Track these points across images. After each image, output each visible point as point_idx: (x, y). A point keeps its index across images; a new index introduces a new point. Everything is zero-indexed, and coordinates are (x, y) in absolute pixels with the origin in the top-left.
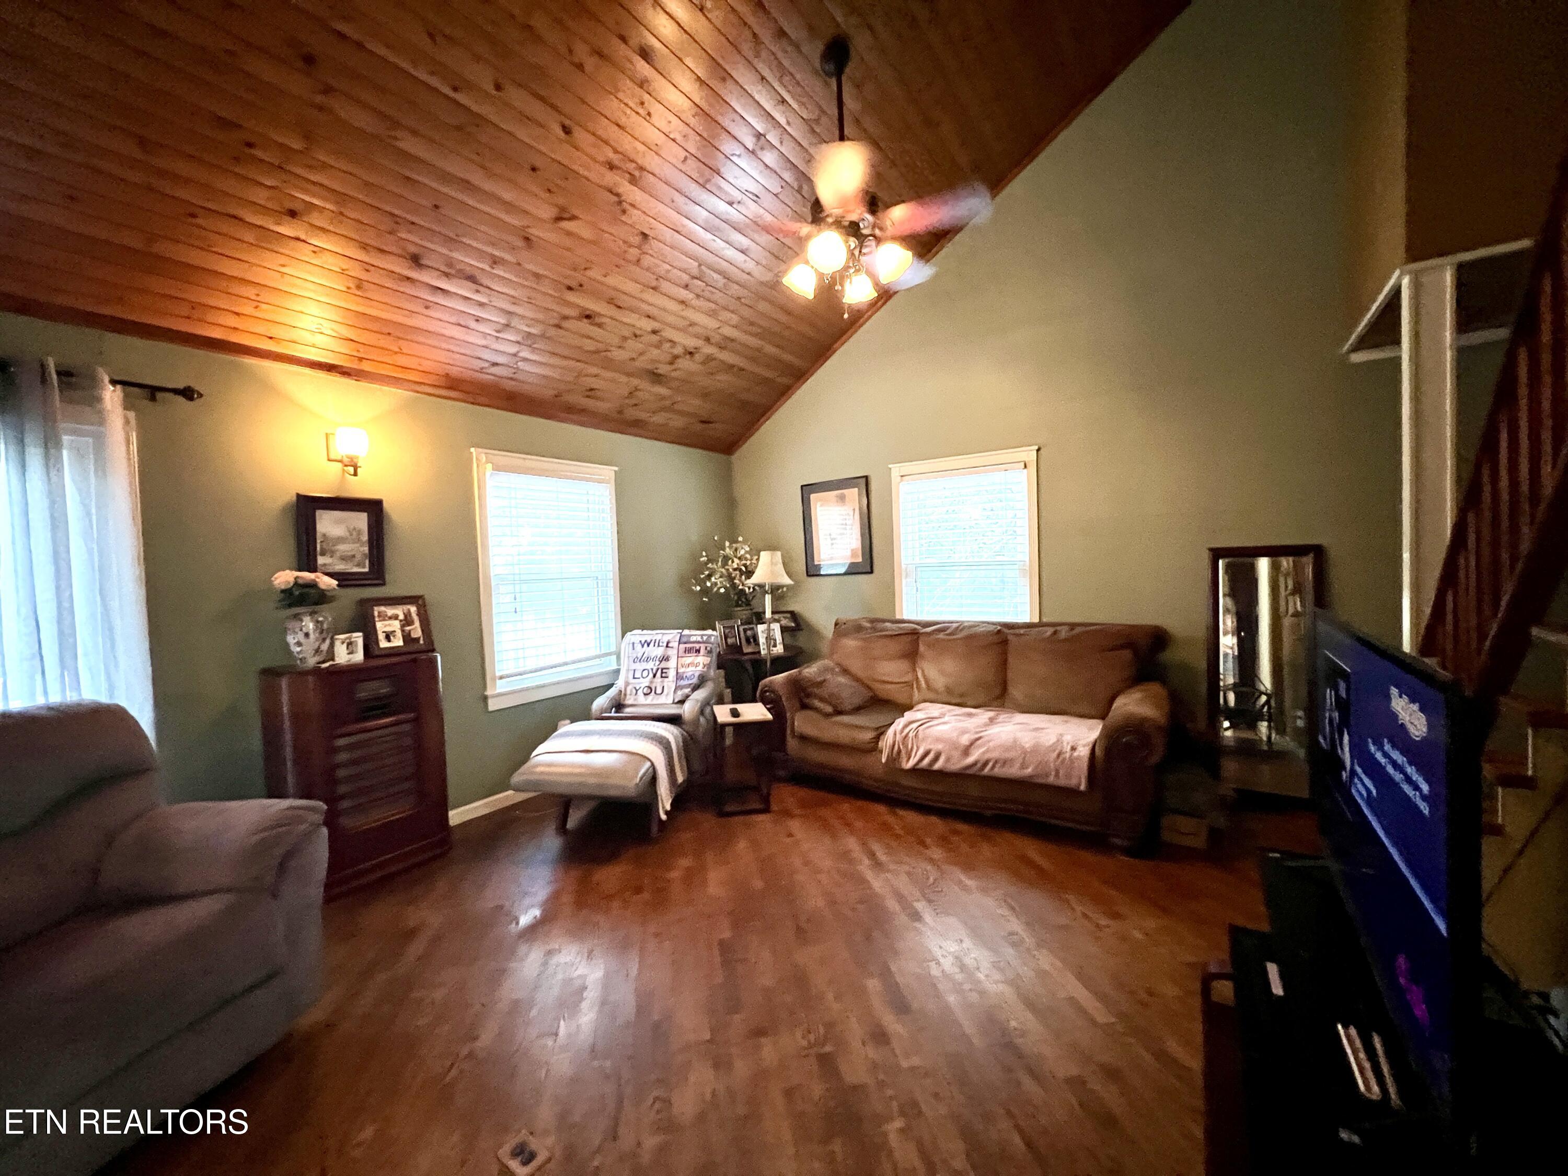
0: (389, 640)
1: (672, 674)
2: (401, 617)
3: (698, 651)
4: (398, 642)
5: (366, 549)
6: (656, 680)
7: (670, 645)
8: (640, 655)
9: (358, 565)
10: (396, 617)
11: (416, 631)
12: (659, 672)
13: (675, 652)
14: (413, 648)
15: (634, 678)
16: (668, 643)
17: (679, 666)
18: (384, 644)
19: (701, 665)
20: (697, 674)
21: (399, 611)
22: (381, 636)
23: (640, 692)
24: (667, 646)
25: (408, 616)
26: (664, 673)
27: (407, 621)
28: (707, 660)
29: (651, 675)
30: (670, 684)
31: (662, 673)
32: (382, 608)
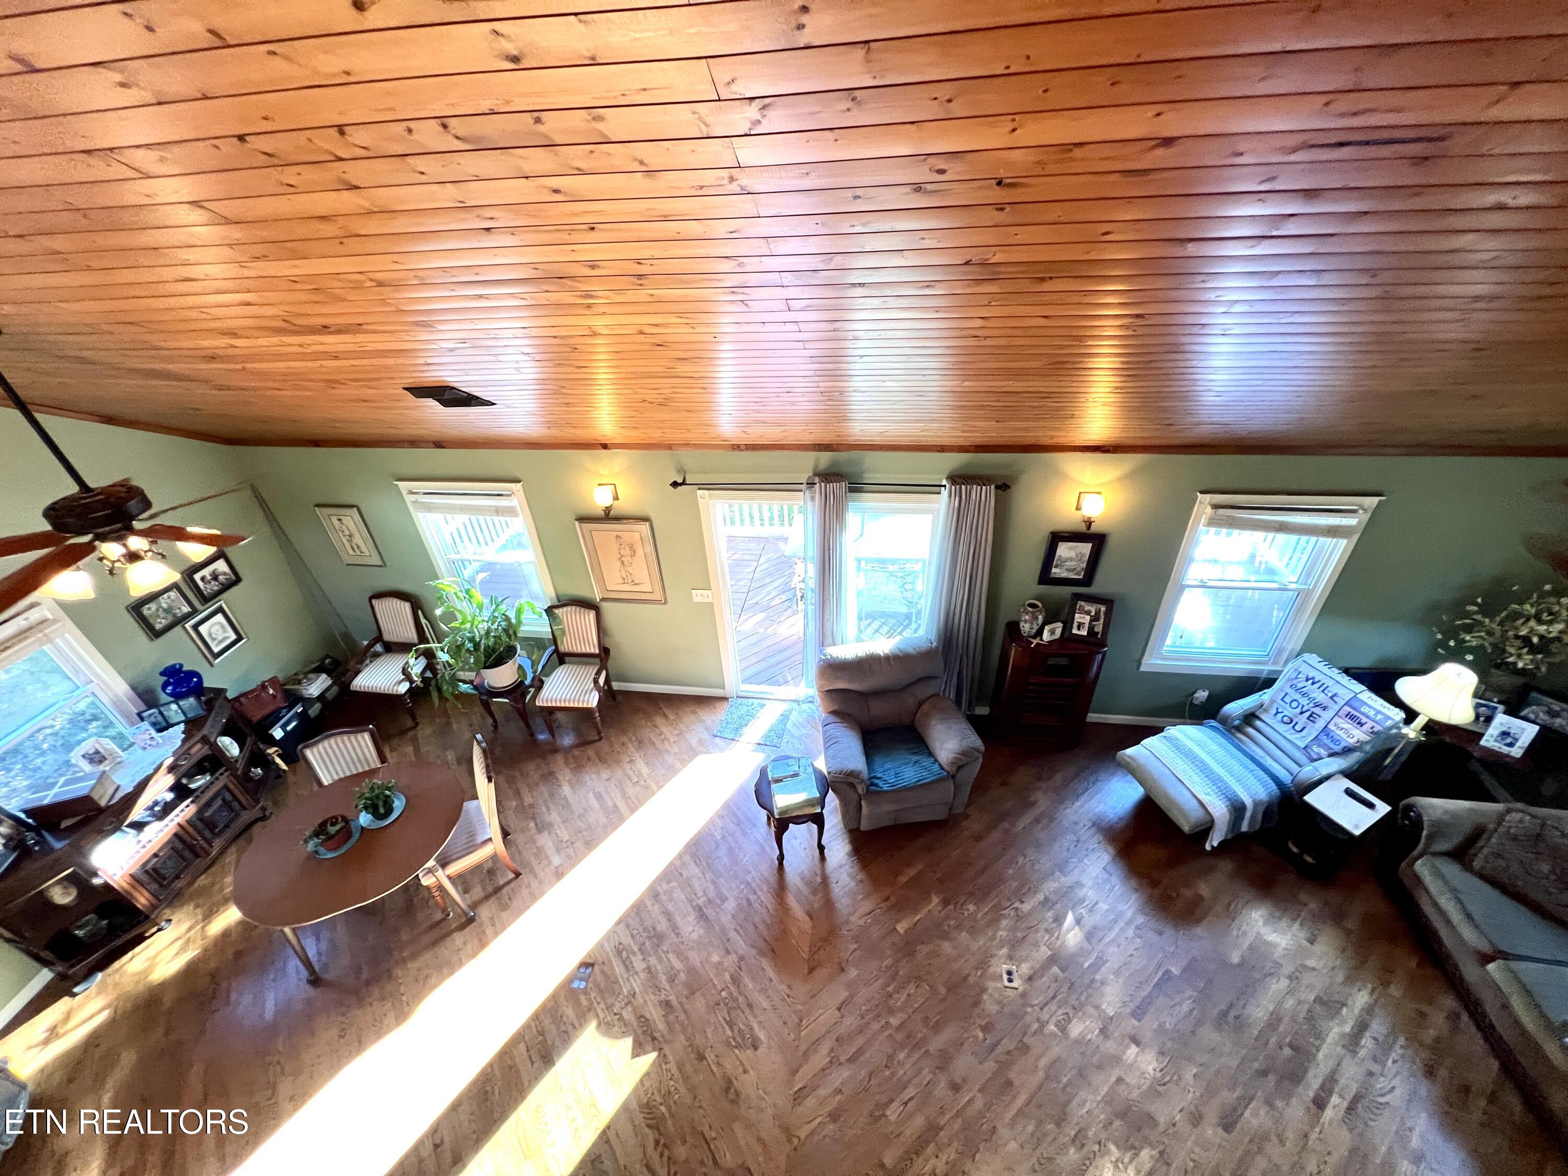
0: (1079, 629)
1: (1320, 724)
2: (1093, 614)
3: (1361, 724)
4: (1084, 632)
5: (1085, 565)
6: (1300, 717)
7: (1335, 698)
8: (1300, 685)
9: (1076, 574)
10: (1088, 613)
11: (1099, 628)
12: (1308, 714)
13: (1337, 708)
14: (1092, 639)
15: (1282, 699)
16: (1335, 695)
17: (1333, 722)
18: (1075, 631)
19: (1355, 740)
20: (1343, 744)
21: (1092, 609)
22: (1075, 625)
23: (1279, 716)
24: (1331, 698)
25: (1098, 612)
26: (1312, 718)
27: (1095, 618)
28: (1365, 738)
29: (1298, 710)
30: (1314, 730)
31: (1311, 716)
32: (1083, 603)
